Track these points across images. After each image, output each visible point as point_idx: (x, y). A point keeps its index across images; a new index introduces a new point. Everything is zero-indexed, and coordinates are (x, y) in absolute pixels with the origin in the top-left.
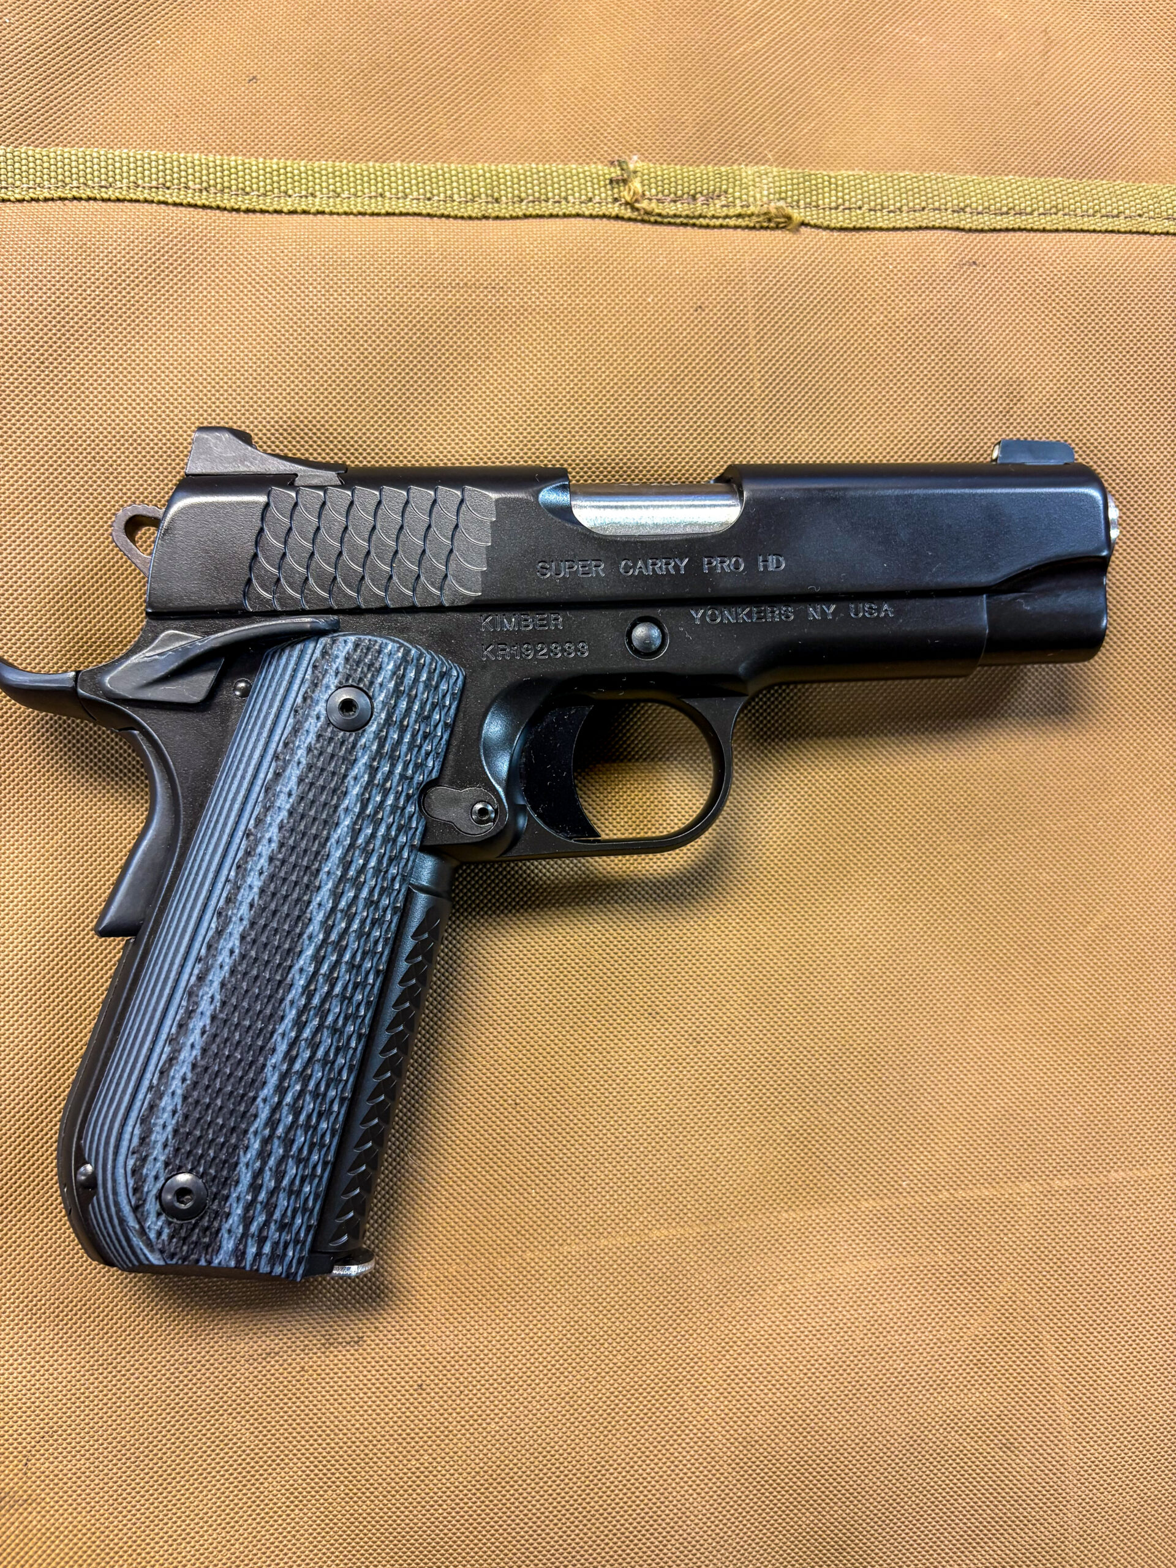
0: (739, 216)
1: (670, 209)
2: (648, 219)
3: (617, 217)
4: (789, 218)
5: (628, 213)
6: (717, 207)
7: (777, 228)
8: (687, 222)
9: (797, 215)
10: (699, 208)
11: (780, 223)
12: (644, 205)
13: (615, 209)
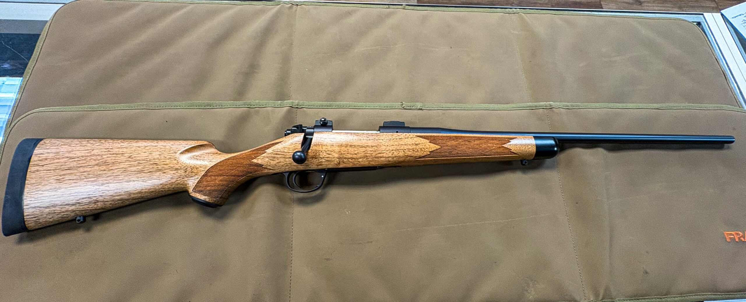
0: (416, 109)
1: (408, 108)
2: (405, 109)
3: (402, 109)
4: (422, 109)
5: (403, 108)
6: (413, 108)
7: (421, 110)
8: (410, 109)
9: (423, 108)
10: (411, 108)
11: (421, 109)
12: (405, 107)
13: (401, 108)
